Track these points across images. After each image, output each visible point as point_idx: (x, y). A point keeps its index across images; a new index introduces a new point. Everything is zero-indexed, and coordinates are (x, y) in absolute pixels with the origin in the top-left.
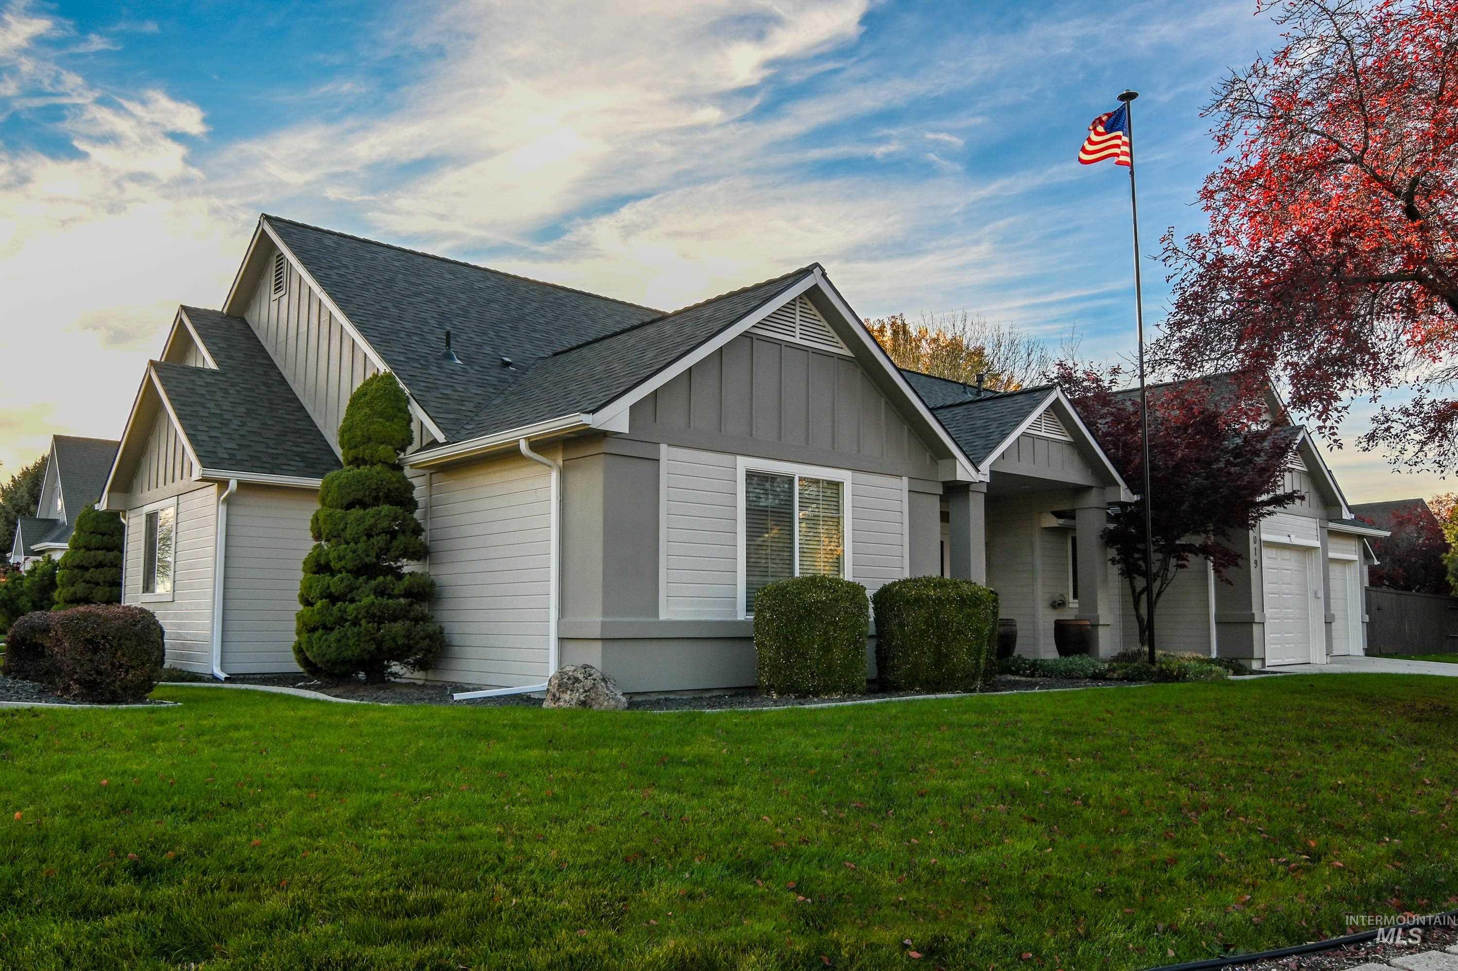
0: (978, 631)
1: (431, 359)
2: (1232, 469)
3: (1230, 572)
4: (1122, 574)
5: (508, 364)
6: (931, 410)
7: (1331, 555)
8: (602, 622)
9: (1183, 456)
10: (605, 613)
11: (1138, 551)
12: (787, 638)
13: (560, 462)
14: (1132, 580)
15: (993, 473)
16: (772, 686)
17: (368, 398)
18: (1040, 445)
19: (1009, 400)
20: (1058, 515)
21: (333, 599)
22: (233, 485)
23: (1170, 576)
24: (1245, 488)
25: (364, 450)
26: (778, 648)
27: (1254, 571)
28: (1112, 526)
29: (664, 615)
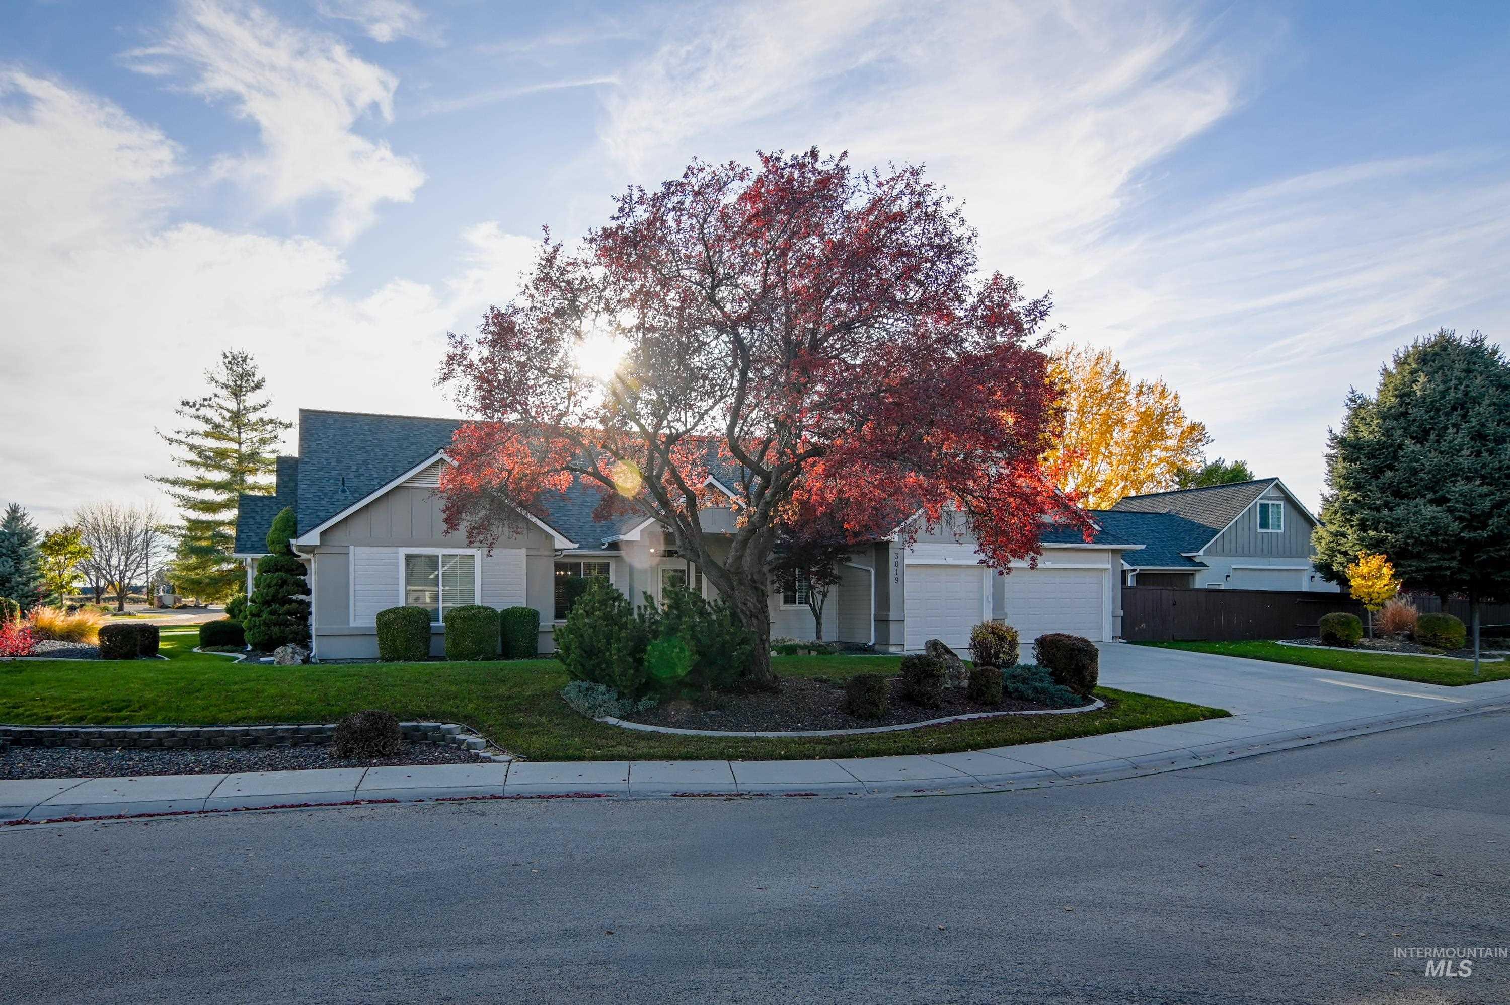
22: (249, 560)
27: (894, 585)
29: (353, 624)
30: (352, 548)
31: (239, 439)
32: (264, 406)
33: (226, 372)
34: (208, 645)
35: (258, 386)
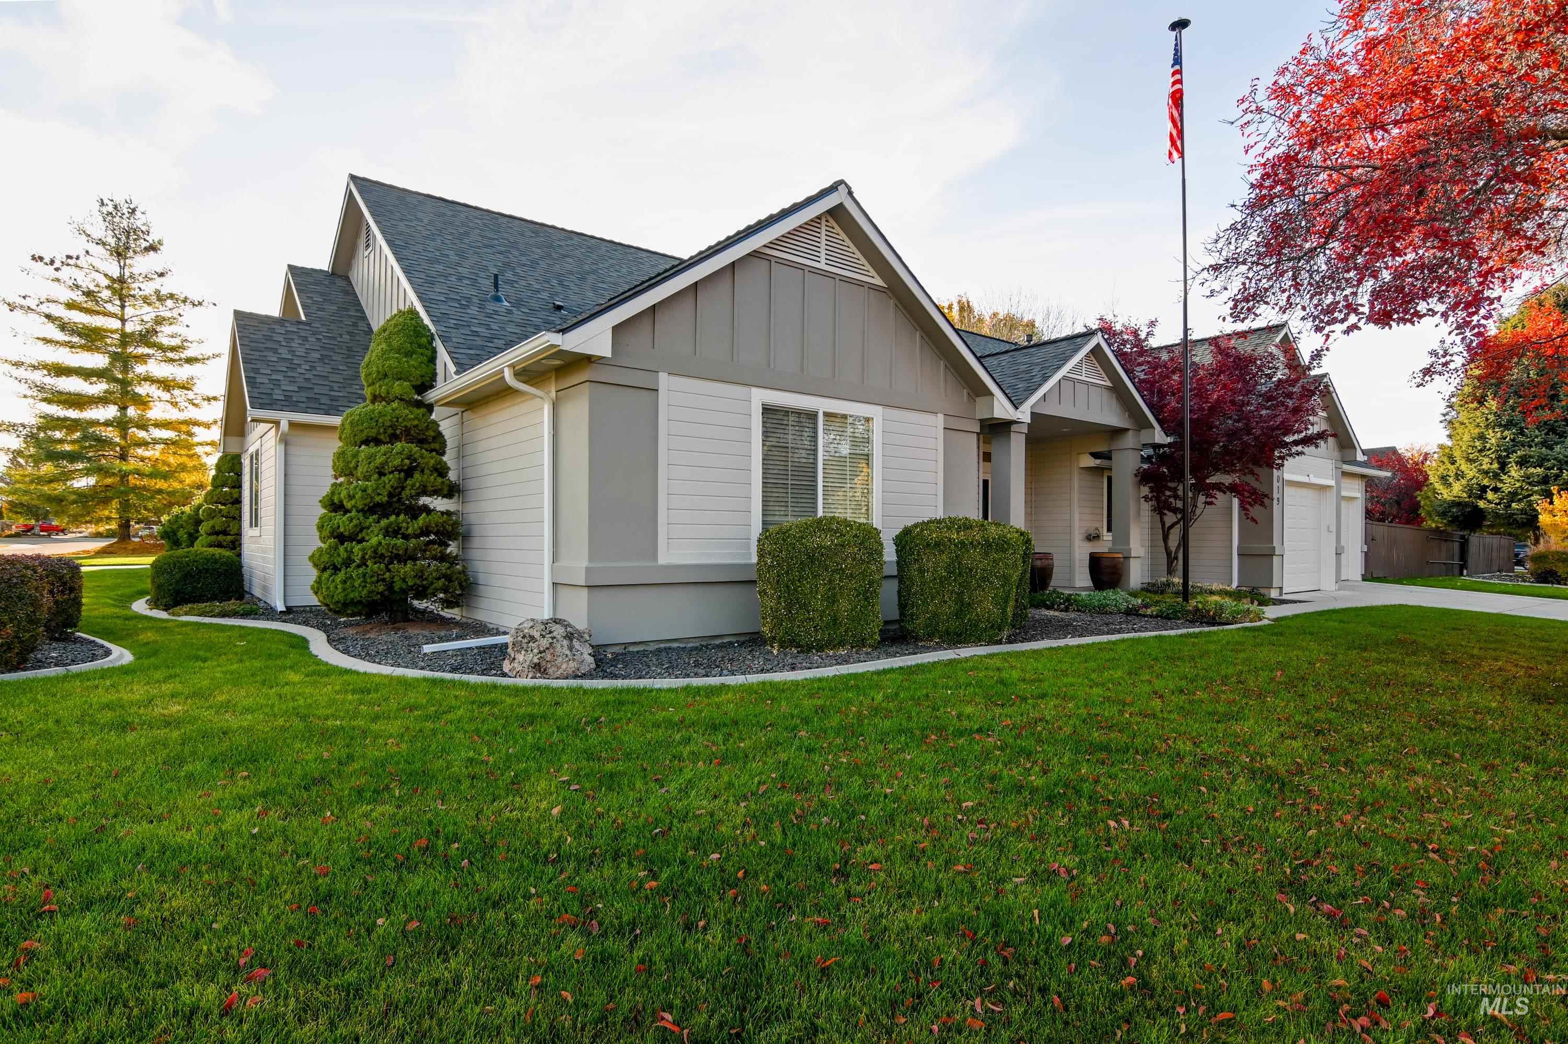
0: (1006, 578)
1: (475, 300)
2: (1264, 412)
3: (1256, 511)
4: (1154, 510)
5: (559, 308)
6: (979, 359)
7: (1344, 493)
8: (587, 568)
9: (1219, 397)
10: (591, 559)
11: (1170, 489)
12: (788, 587)
13: (553, 394)
14: (1162, 515)
15: (1033, 414)
16: (774, 638)
17: (387, 333)
18: (1081, 389)
19: (1052, 346)
20: (1095, 455)
21: (341, 538)
22: (284, 425)
23: (1198, 512)
24: (1278, 428)
25: (380, 386)
26: (780, 597)
27: (1276, 508)
28: (1145, 466)
29: (664, 558)
30: (663, 377)
31: (123, 315)
32: (161, 275)
33: (103, 225)
34: (177, 603)
35: (153, 248)
